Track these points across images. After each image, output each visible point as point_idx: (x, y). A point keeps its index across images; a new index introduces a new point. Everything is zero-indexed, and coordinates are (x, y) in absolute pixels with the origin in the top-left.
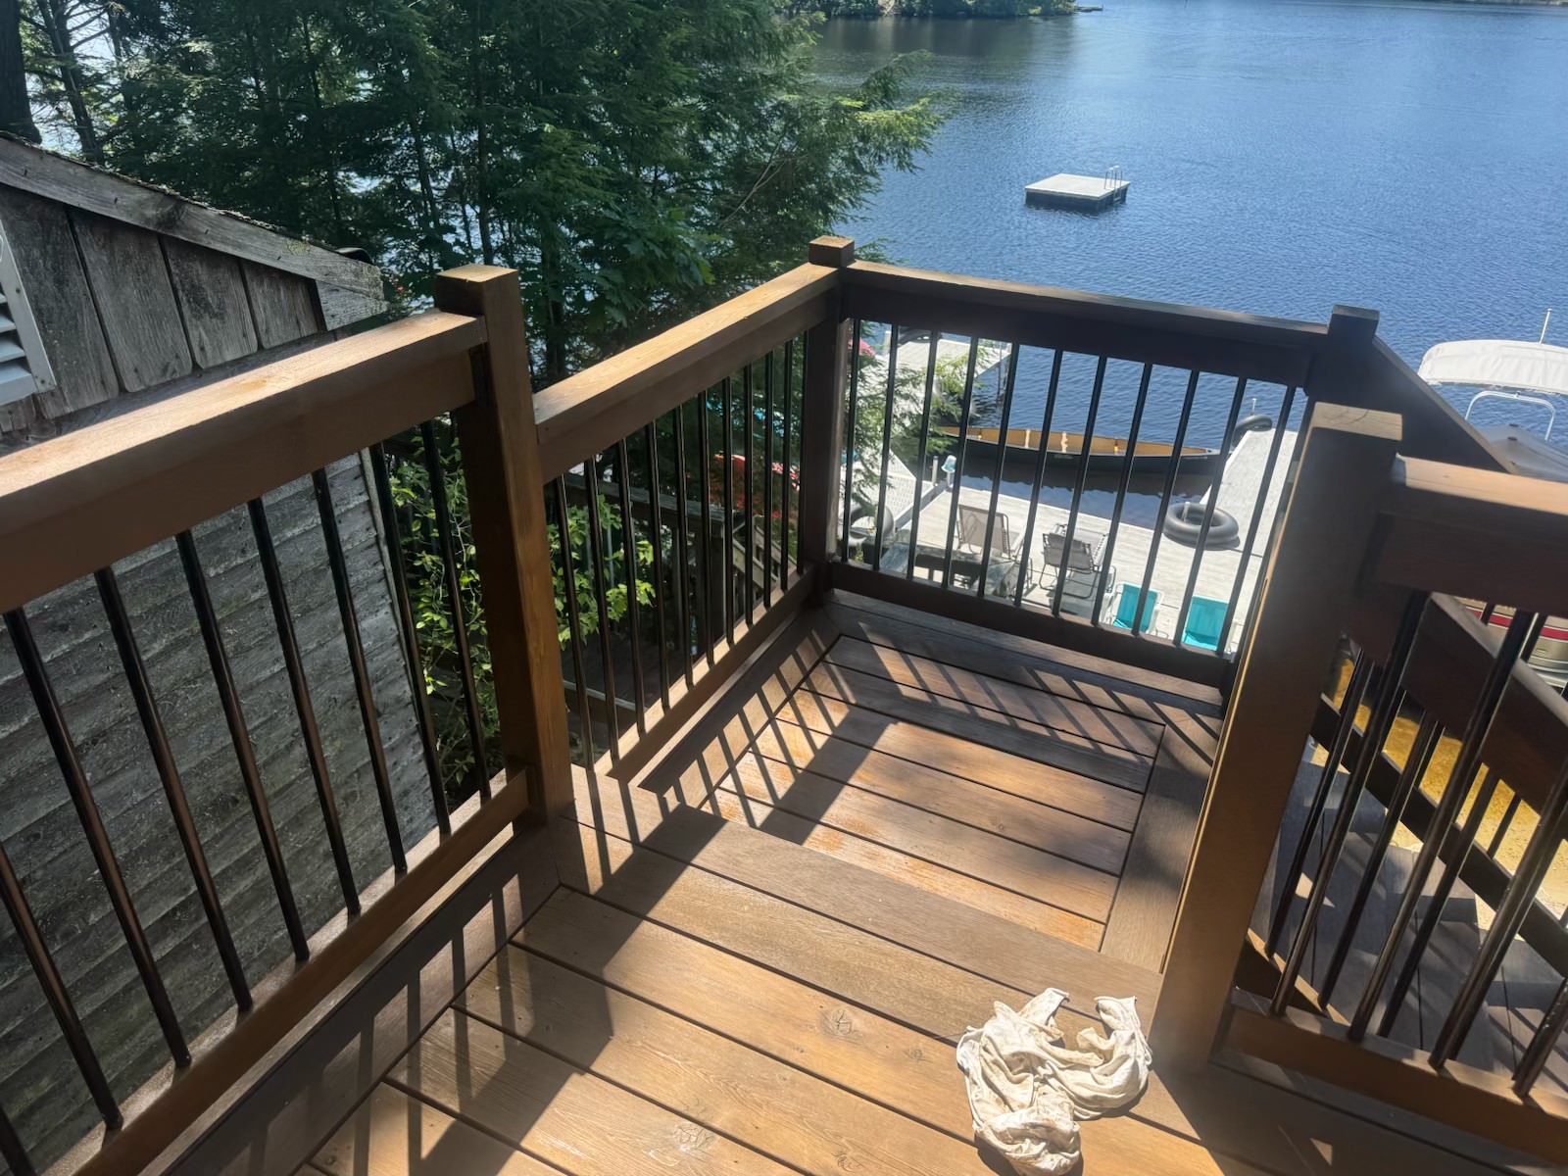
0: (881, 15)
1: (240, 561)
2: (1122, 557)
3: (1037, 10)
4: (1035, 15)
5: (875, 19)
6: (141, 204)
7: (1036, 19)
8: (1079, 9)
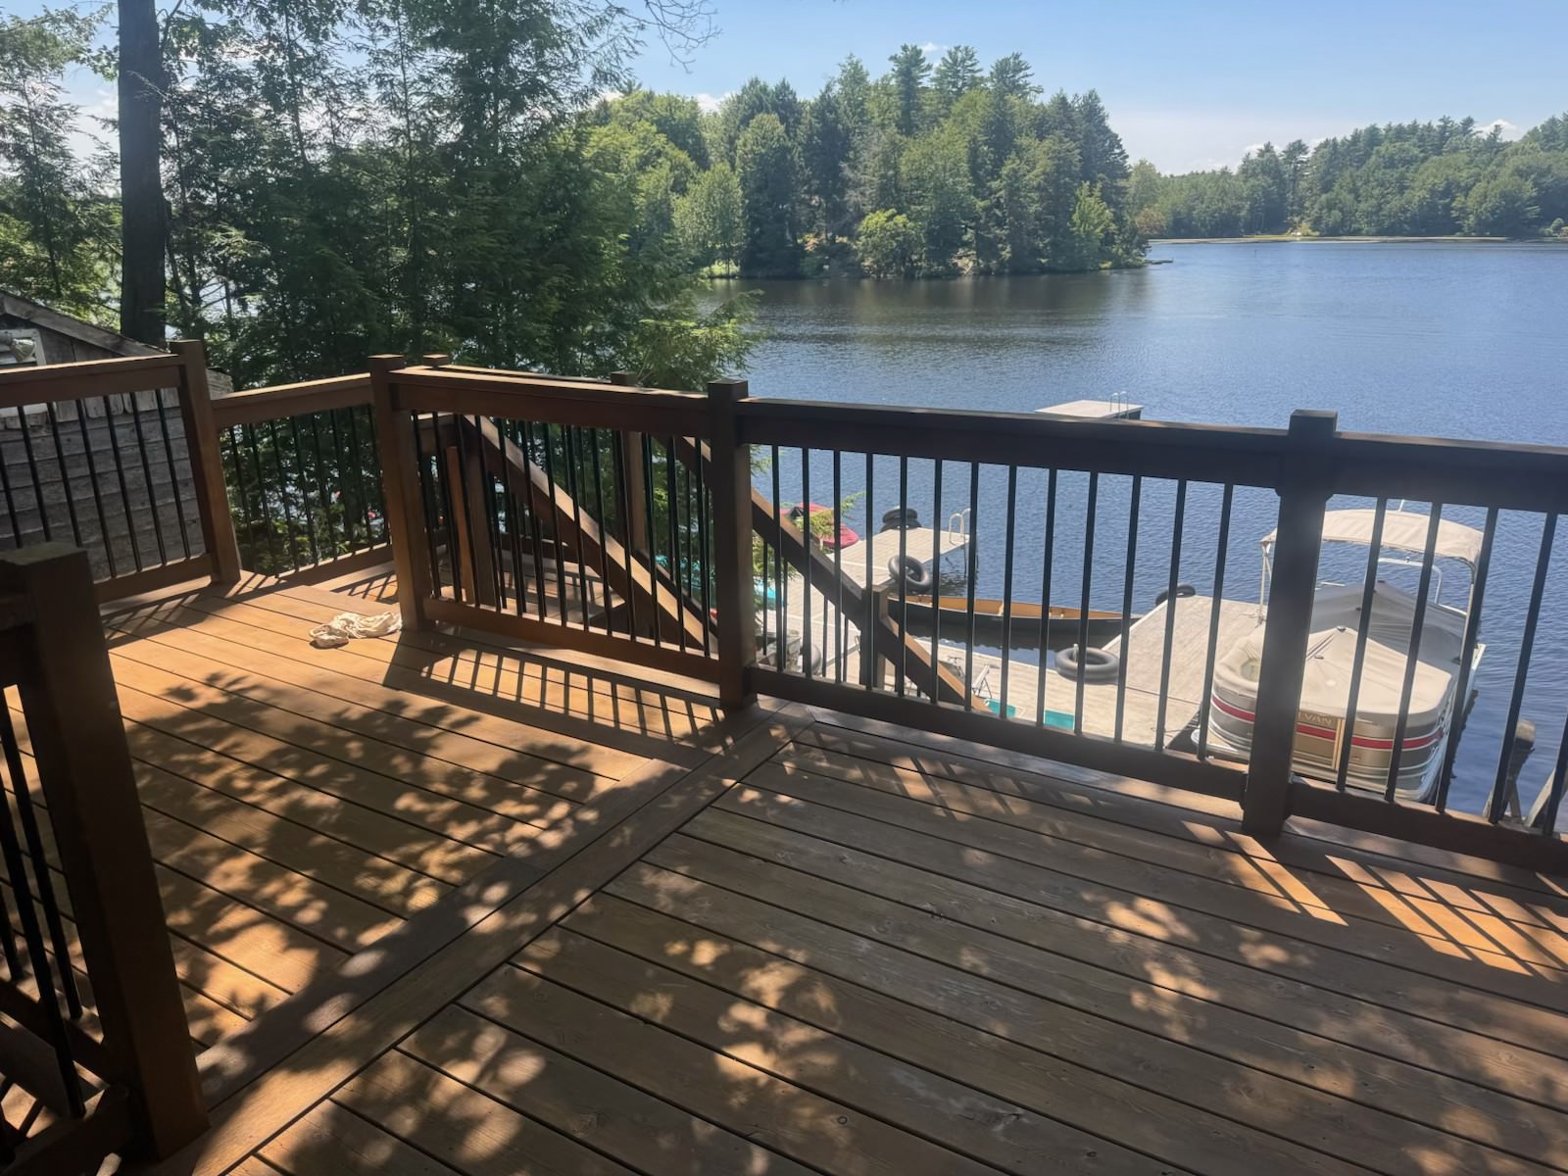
0: (960, 275)
1: (141, 508)
2: (1015, 689)
3: (1108, 264)
4: (1105, 269)
5: (955, 279)
6: (105, 338)
7: (1108, 272)
8: (1151, 262)
